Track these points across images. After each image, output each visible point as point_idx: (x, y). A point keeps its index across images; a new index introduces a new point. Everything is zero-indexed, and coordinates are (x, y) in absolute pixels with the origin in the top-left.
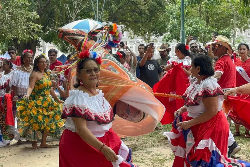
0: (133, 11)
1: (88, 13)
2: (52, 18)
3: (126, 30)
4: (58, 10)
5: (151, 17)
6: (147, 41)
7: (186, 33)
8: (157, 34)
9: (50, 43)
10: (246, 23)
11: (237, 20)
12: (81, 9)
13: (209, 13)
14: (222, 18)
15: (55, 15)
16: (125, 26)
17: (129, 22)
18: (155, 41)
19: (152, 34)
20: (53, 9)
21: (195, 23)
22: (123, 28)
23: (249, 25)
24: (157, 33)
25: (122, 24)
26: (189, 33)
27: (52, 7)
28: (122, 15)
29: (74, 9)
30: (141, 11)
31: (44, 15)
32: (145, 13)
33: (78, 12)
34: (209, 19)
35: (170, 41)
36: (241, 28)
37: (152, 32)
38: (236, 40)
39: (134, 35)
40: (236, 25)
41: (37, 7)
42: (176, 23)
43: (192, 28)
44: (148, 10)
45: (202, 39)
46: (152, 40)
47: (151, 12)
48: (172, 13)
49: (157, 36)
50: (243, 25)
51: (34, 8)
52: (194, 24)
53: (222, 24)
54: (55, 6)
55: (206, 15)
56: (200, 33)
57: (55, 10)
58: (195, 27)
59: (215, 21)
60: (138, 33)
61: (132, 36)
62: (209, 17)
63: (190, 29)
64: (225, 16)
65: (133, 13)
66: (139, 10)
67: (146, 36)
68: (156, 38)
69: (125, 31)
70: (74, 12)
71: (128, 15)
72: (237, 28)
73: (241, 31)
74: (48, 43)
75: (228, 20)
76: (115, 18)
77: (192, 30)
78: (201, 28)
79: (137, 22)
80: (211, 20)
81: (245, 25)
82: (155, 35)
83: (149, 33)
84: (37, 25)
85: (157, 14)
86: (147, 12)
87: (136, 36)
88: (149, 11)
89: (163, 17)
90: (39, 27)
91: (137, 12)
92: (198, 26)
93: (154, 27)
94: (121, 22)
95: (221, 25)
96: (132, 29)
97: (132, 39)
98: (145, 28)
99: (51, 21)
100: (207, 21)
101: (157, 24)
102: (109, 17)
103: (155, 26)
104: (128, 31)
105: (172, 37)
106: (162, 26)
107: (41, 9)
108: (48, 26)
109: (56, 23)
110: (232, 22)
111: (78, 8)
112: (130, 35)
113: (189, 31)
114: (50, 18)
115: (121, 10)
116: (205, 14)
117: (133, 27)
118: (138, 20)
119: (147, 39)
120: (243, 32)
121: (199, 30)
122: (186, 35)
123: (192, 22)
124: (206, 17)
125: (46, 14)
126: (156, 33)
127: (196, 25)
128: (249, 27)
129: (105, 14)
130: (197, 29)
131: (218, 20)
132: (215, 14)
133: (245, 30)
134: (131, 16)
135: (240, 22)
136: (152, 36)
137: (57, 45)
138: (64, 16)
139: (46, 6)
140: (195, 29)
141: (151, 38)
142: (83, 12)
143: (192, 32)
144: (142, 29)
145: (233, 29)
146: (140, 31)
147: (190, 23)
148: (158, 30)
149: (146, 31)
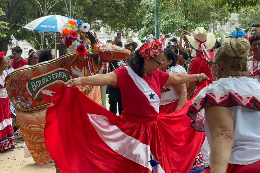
0: (109, 6)
1: (61, 8)
2: (24, 14)
3: (103, 26)
4: (30, 6)
5: (128, 11)
6: (125, 36)
7: (162, 27)
8: (135, 30)
9: (23, 41)
10: (226, 16)
11: (217, 13)
12: (53, 5)
13: (188, 6)
14: (201, 11)
15: (27, 12)
16: (102, 22)
17: (106, 17)
18: (133, 36)
19: (130, 29)
20: (25, 5)
21: (171, 16)
22: (100, 24)
23: (229, 17)
24: (135, 28)
25: (98, 19)
26: (166, 27)
27: (24, 3)
28: (97, 10)
29: (46, 5)
30: (117, 5)
31: (15, 11)
32: (121, 8)
33: (50, 8)
34: (188, 12)
35: (145, 36)
36: (221, 21)
37: (129, 27)
38: (217, 34)
39: (111, 30)
40: (216, 18)
41: (7, 4)
42: (152, 17)
43: (168, 22)
44: (125, 4)
45: (179, 33)
46: (130, 35)
47: (128, 6)
48: (148, 7)
49: (135, 31)
50: (223, 18)
51: (4, 5)
52: (170, 18)
53: (202, 17)
54: (27, 2)
55: (185, 8)
56: (177, 27)
57: (27, 6)
58: (171, 21)
59: (194, 14)
60: (115, 28)
61: (109, 32)
62: (188, 11)
63: (166, 23)
64: (204, 9)
65: (109, 7)
66: (115, 5)
67: (124, 31)
68: (134, 34)
69: (101, 26)
70: (46, 8)
71: (104, 10)
72: (217, 21)
73: (221, 24)
74: (20, 41)
75: (207, 13)
76: (90, 13)
77: (168, 24)
78: (177, 22)
79: (113, 17)
80: (190, 14)
81: (225, 18)
82: (133, 30)
83: (127, 29)
84: (3, 22)
85: (134, 9)
86: (123, 6)
87: (113, 31)
88: (126, 6)
89: (141, 12)
90: (5, 24)
91: (113, 7)
92: (175, 20)
93: (131, 22)
94: (97, 17)
95: (200, 18)
96: (109, 25)
97: (109, 35)
98: (122, 23)
99: (23, 17)
100: (186, 15)
101: (134, 18)
102: (84, 12)
103: (133, 21)
104: (105, 27)
105: (149, 32)
106: (140, 21)
107: (12, 6)
108: (19, 24)
109: (27, 20)
110: (211, 15)
111: (50, 4)
112: (107, 31)
113: (165, 25)
114: (21, 15)
115: (97, 5)
116: (183, 8)
117: (110, 23)
118: (114, 15)
119: (125, 35)
120: (223, 25)
121: (176, 24)
122: (163, 29)
123: (168, 15)
124: (185, 10)
125: (18, 10)
126: (133, 29)
127: (173, 19)
128: (229, 20)
129: (80, 9)
130: (173, 23)
131: (197, 13)
132: (194, 7)
133: (226, 23)
134: (107, 11)
135: (219, 15)
136: (129, 31)
137: (31, 43)
138: (36, 13)
139: (16, 2)
140: (171, 24)
141: (128, 34)
142: (56, 8)
143: (169, 27)
144: (119, 24)
145: (213, 22)
146: (117, 26)
147: (166, 17)
148: (136, 25)
149: (123, 26)
